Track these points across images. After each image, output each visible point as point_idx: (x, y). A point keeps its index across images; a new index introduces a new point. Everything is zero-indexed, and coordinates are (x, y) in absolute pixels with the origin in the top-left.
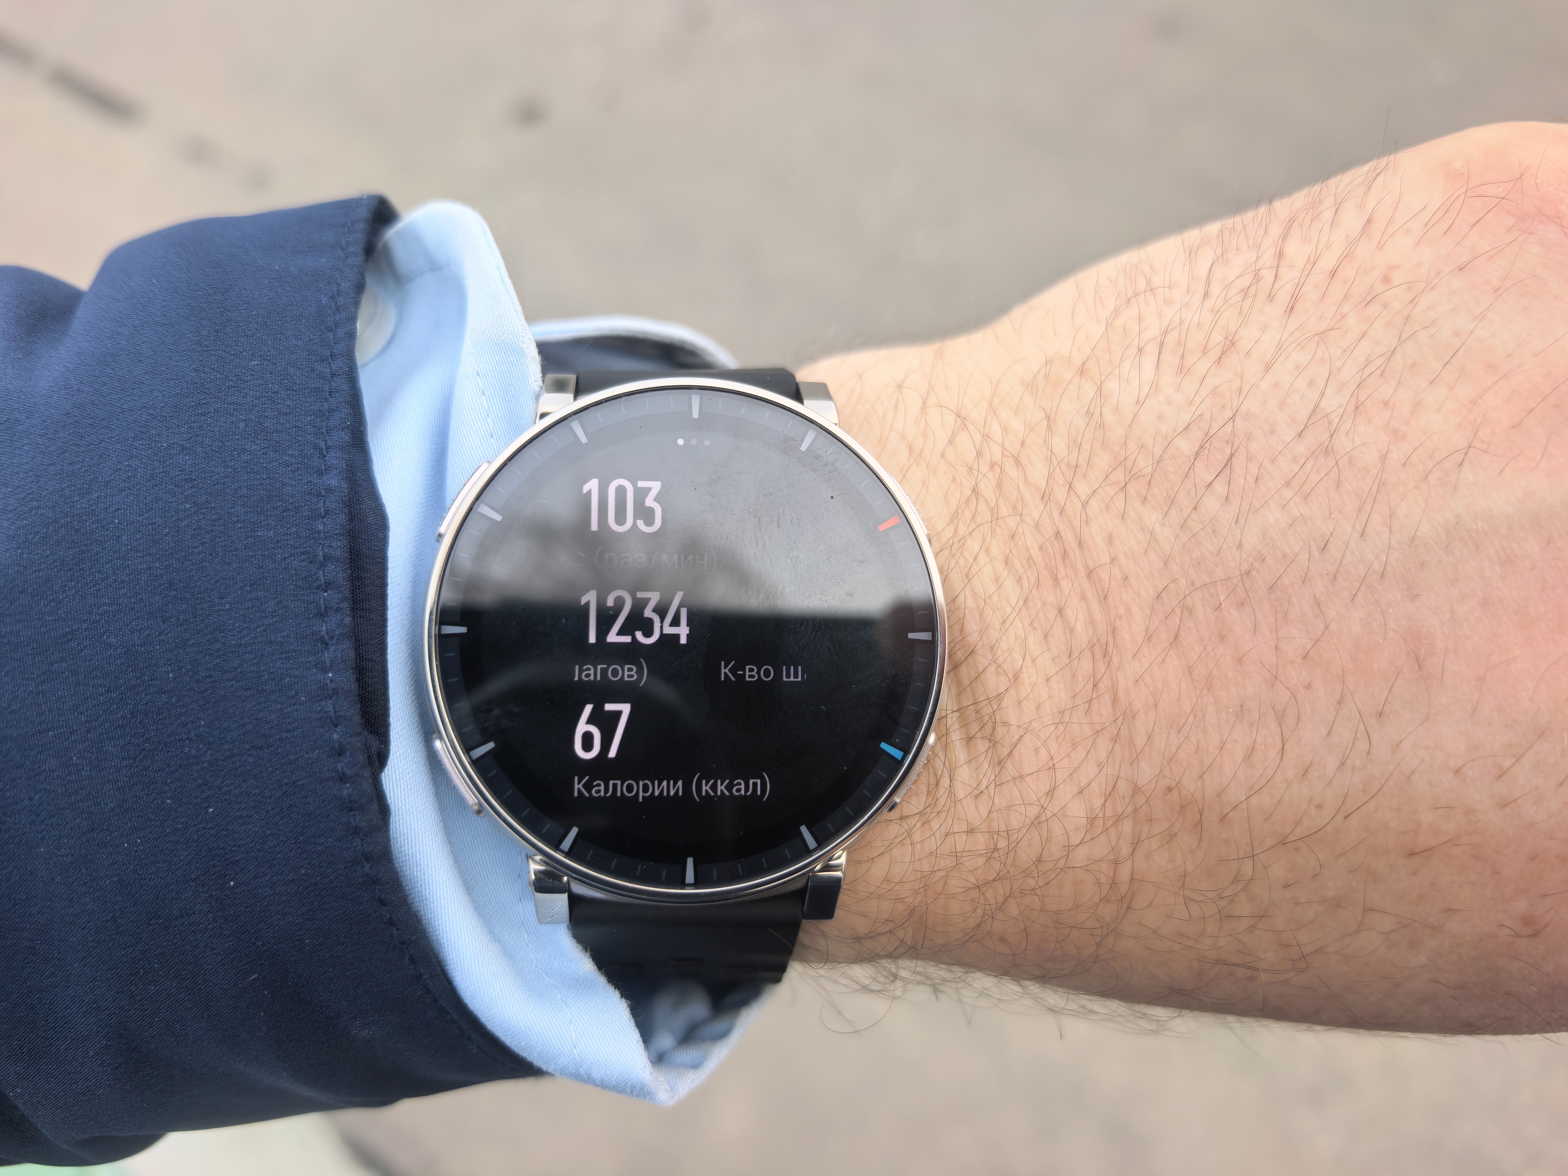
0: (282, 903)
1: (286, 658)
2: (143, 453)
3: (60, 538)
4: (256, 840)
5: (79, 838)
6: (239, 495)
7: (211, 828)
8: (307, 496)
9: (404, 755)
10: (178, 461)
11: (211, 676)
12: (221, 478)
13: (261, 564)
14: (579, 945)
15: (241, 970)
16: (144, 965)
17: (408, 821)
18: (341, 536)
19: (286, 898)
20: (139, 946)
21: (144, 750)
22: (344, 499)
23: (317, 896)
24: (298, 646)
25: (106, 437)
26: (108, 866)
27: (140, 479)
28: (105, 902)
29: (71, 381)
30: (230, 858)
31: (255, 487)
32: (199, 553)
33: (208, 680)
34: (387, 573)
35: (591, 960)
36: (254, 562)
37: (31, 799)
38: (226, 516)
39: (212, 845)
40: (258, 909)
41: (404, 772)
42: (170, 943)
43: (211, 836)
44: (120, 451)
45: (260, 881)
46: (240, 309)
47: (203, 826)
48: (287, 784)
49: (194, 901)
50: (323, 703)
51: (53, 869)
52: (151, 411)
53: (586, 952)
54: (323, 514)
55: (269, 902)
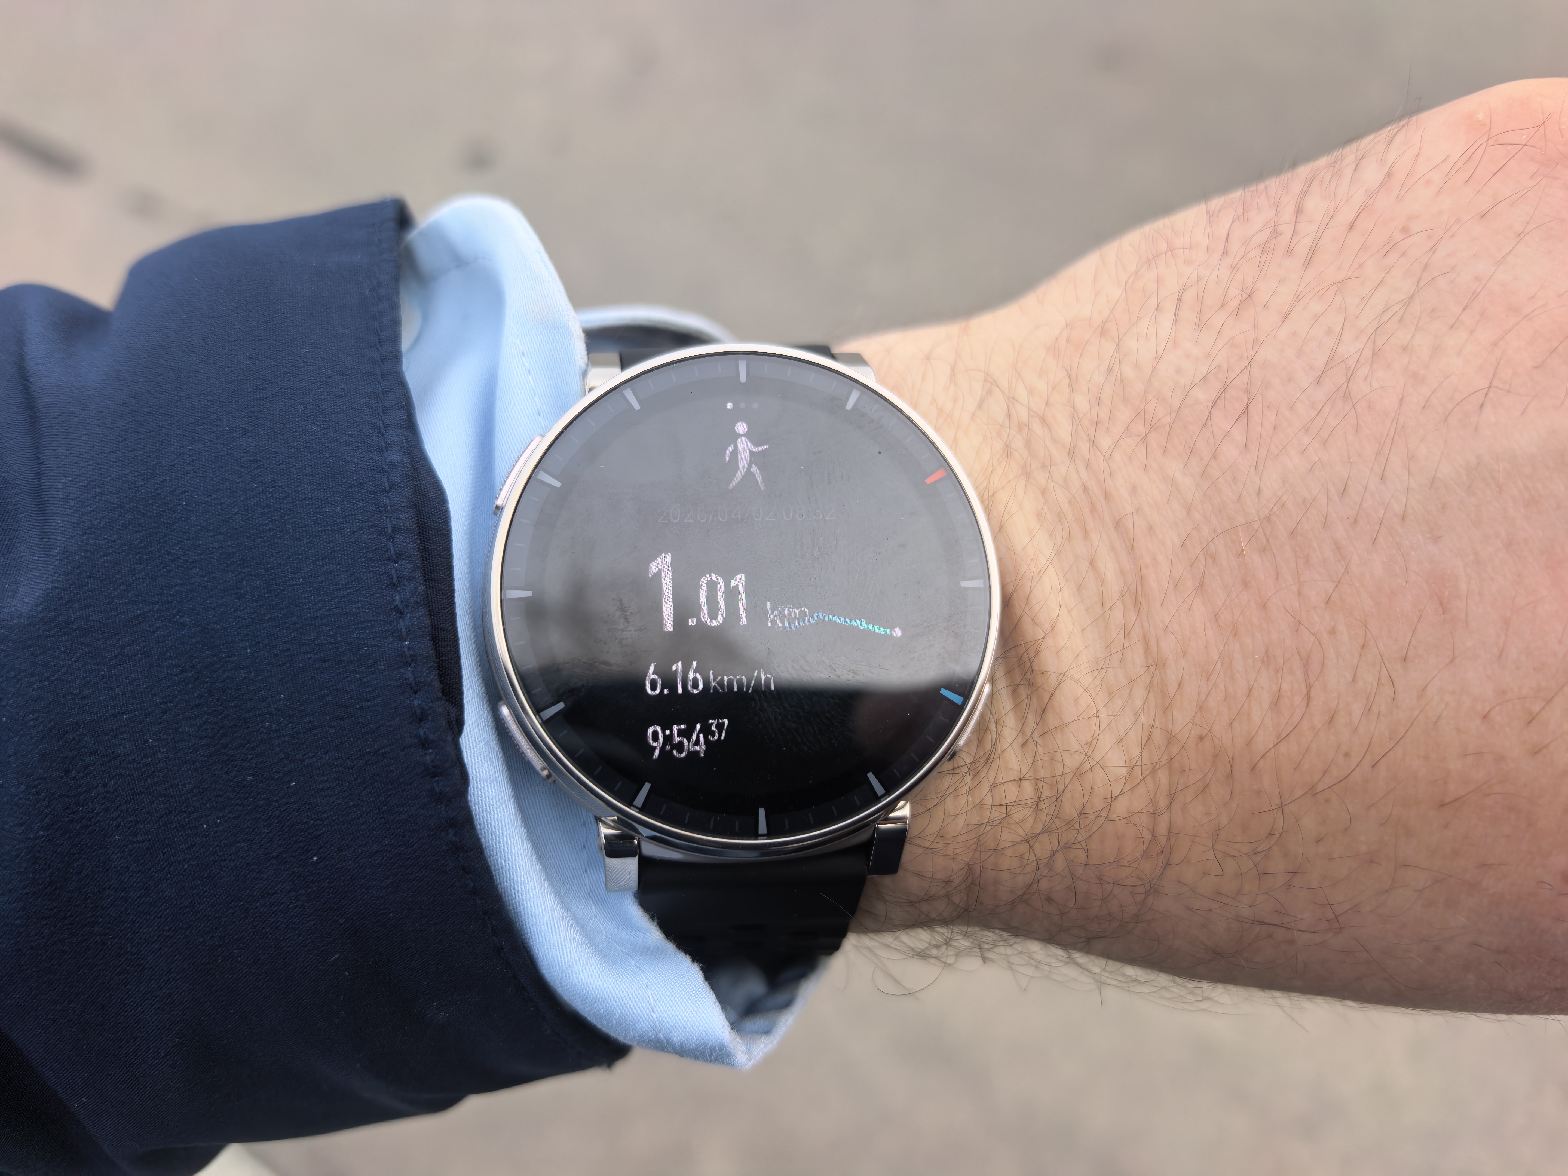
0: (366, 876)
1: (362, 628)
2: (206, 438)
3: (127, 523)
4: (339, 812)
5: (156, 823)
6: (305, 474)
7: (294, 802)
8: (370, 473)
9: (476, 724)
10: (241, 443)
11: (289, 650)
12: (285, 458)
13: (331, 539)
14: (646, 914)
15: (323, 950)
16: (223, 952)
17: (483, 789)
18: (408, 508)
19: (370, 870)
20: (218, 932)
21: (223, 727)
22: (407, 473)
23: (401, 867)
24: (373, 616)
25: (166, 424)
26: (186, 849)
27: (205, 462)
28: (183, 887)
29: (124, 373)
30: (313, 833)
31: (319, 465)
32: (270, 530)
33: (286, 654)
34: (452, 545)
35: (658, 928)
36: (324, 537)
37: (105, 786)
38: (294, 494)
39: (295, 820)
40: (342, 884)
41: (477, 740)
42: (249, 927)
43: (293, 811)
44: (181, 436)
45: (344, 853)
46: (285, 301)
47: (286, 800)
48: (369, 753)
49: (276, 880)
50: (402, 670)
51: (129, 857)
52: (209, 398)
53: (653, 920)
54: (388, 488)
55: (353, 876)
